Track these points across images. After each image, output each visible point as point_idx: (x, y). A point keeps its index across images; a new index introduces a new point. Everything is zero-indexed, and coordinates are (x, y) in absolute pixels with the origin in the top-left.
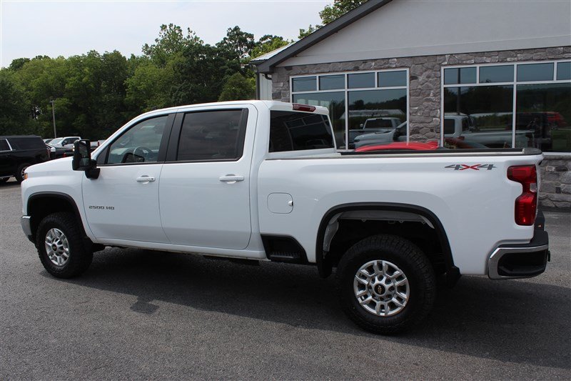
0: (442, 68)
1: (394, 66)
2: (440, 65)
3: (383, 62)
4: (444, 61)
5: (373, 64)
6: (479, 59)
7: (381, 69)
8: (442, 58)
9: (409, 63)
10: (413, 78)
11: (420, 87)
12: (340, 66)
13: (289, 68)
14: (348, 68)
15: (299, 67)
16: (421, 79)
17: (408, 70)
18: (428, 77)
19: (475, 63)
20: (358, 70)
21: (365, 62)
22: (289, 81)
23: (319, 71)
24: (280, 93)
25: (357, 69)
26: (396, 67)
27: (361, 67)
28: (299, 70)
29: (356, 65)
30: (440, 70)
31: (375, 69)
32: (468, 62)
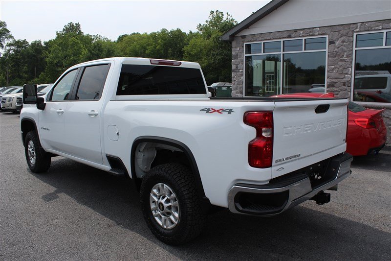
0: (355, 35)
1: (317, 34)
2: (353, 32)
3: (309, 31)
4: (356, 29)
5: (302, 32)
6: (386, 25)
7: (307, 36)
8: (355, 26)
9: (328, 31)
10: (331, 43)
11: (336, 50)
12: (278, 34)
13: (244, 37)
14: (284, 36)
15: (250, 37)
16: (337, 43)
17: (327, 36)
18: (343, 42)
19: (382, 29)
20: (291, 37)
21: (296, 31)
22: (243, 47)
23: (263, 39)
24: (237, 55)
25: (290, 36)
26: (319, 35)
27: (293, 35)
28: (250, 38)
29: (289, 34)
30: (353, 36)
31: (303, 36)
32: (376, 28)
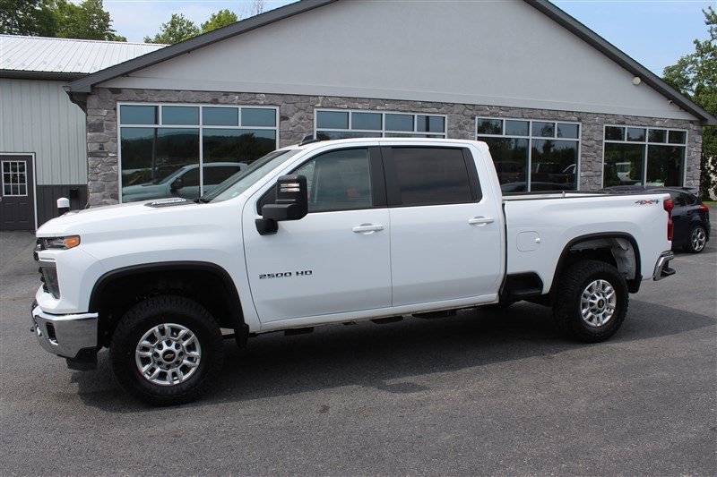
0: (315, 110)
1: (262, 103)
2: (313, 106)
3: (249, 97)
4: (317, 103)
5: (237, 97)
6: (352, 105)
7: (246, 104)
8: (315, 99)
9: (279, 100)
10: (283, 118)
11: (291, 129)
12: (193, 95)
13: (117, 91)
14: (204, 100)
15: (133, 92)
16: (292, 120)
17: (277, 108)
18: (301, 119)
19: (348, 108)
20: (218, 103)
21: (226, 94)
22: (115, 109)
23: (163, 99)
24: (101, 124)
25: (215, 101)
26: (264, 104)
27: (220, 100)
28: (134, 95)
29: (215, 97)
30: (313, 113)
31: (239, 104)
32: (341, 106)
